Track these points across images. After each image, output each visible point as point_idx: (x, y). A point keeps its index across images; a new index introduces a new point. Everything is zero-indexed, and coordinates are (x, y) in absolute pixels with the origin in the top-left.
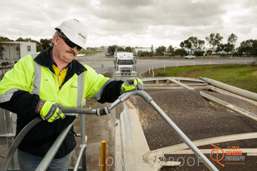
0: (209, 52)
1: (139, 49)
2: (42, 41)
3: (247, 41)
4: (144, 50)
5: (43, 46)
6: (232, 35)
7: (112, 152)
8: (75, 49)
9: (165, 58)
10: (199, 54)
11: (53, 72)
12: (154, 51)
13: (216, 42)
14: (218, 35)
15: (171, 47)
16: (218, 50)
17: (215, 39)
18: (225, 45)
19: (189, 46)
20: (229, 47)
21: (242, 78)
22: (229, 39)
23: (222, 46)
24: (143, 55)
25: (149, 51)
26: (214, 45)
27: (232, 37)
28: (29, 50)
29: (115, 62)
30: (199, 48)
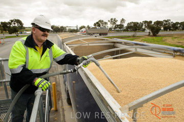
0: (110, 29)
1: (69, 28)
3: (131, 23)
4: (72, 28)
5: (3, 26)
7: (58, 89)
11: (36, 50)
12: (79, 28)
13: (114, 23)
14: (115, 19)
15: (88, 26)
16: (115, 28)
17: (113, 21)
18: (119, 25)
19: (99, 26)
20: (121, 26)
22: (121, 22)
24: (72, 31)
25: (75, 28)
26: (113, 25)
27: (123, 20)
30: (105, 27)
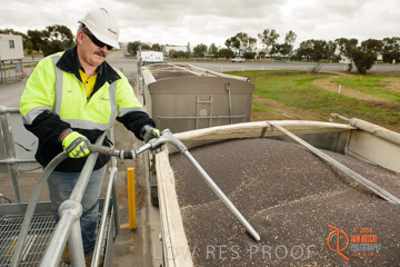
0: (262, 54)
1: (171, 48)
2: (30, 33)
3: (308, 42)
4: (177, 49)
5: (32, 40)
6: (291, 32)
7: (140, 182)
8: (105, 49)
9: (207, 61)
10: (249, 56)
12: (192, 50)
13: (271, 41)
14: (273, 31)
15: (213, 46)
16: (273, 51)
17: (269, 37)
18: (282, 46)
19: (237, 46)
20: (286, 48)
21: (301, 88)
22: (287, 38)
23: (278, 47)
24: (176, 55)
25: (185, 50)
26: (268, 44)
27: (291, 35)
28: (12, 46)
29: (139, 65)
30: (249, 48)
